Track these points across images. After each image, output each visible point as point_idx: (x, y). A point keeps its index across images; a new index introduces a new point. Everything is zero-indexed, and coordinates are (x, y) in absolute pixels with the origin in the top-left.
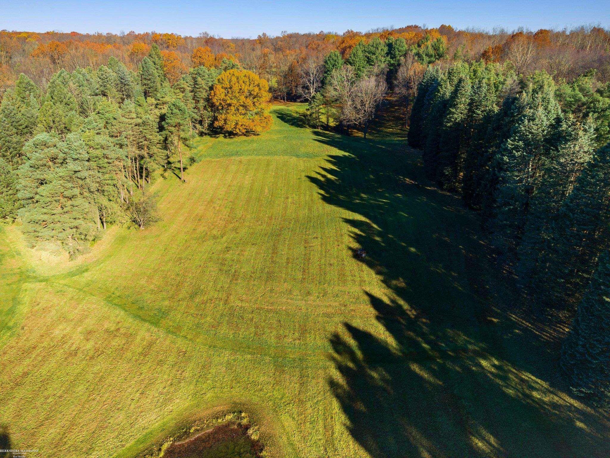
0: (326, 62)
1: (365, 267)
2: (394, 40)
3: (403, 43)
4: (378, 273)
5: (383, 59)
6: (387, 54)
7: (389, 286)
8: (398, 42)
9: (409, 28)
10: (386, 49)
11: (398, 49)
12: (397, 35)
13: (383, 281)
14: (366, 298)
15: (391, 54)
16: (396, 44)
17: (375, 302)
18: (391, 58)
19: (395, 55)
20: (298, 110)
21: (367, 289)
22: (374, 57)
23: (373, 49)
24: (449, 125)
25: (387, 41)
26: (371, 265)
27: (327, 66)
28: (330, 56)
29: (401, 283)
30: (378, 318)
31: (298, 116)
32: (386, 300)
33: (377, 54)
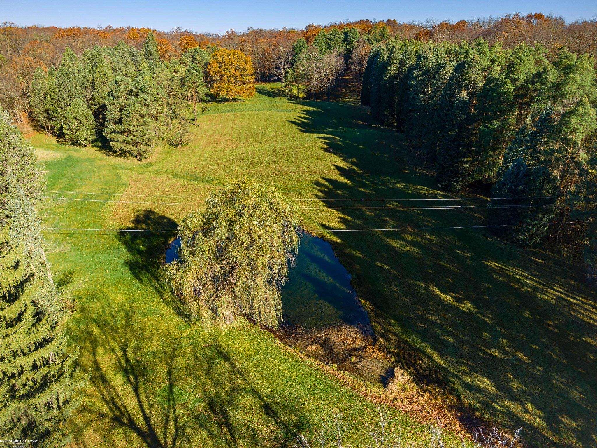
0: (294, 47)
1: (332, 155)
2: (349, 29)
3: (356, 31)
4: (340, 157)
5: (340, 45)
6: (344, 41)
7: (347, 162)
8: (352, 31)
9: (361, 22)
10: (343, 37)
11: (352, 36)
12: (351, 27)
13: (343, 160)
14: (334, 167)
15: (347, 41)
16: (350, 32)
17: (338, 168)
18: (348, 44)
19: (350, 41)
20: (272, 86)
21: (335, 164)
22: (333, 43)
23: (332, 37)
24: (386, 78)
25: (343, 31)
26: (335, 154)
27: (295, 50)
28: (298, 43)
29: (354, 160)
30: (340, 175)
31: (273, 90)
32: (345, 167)
33: (336, 41)
